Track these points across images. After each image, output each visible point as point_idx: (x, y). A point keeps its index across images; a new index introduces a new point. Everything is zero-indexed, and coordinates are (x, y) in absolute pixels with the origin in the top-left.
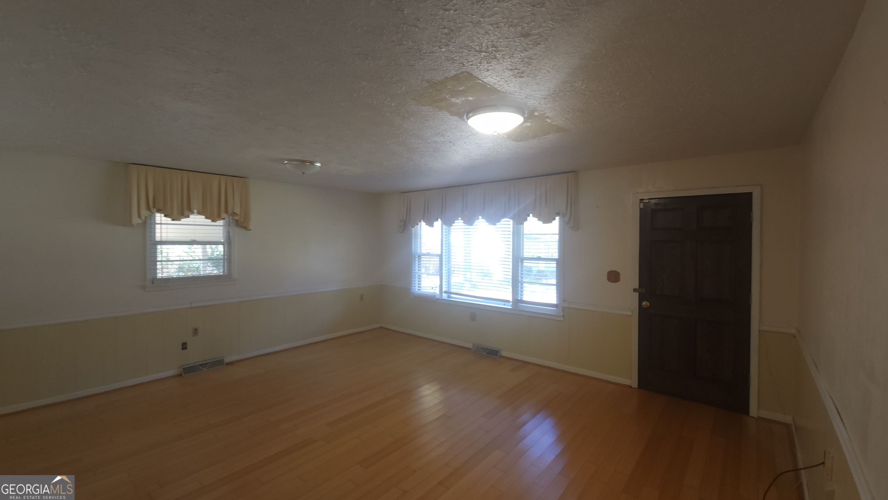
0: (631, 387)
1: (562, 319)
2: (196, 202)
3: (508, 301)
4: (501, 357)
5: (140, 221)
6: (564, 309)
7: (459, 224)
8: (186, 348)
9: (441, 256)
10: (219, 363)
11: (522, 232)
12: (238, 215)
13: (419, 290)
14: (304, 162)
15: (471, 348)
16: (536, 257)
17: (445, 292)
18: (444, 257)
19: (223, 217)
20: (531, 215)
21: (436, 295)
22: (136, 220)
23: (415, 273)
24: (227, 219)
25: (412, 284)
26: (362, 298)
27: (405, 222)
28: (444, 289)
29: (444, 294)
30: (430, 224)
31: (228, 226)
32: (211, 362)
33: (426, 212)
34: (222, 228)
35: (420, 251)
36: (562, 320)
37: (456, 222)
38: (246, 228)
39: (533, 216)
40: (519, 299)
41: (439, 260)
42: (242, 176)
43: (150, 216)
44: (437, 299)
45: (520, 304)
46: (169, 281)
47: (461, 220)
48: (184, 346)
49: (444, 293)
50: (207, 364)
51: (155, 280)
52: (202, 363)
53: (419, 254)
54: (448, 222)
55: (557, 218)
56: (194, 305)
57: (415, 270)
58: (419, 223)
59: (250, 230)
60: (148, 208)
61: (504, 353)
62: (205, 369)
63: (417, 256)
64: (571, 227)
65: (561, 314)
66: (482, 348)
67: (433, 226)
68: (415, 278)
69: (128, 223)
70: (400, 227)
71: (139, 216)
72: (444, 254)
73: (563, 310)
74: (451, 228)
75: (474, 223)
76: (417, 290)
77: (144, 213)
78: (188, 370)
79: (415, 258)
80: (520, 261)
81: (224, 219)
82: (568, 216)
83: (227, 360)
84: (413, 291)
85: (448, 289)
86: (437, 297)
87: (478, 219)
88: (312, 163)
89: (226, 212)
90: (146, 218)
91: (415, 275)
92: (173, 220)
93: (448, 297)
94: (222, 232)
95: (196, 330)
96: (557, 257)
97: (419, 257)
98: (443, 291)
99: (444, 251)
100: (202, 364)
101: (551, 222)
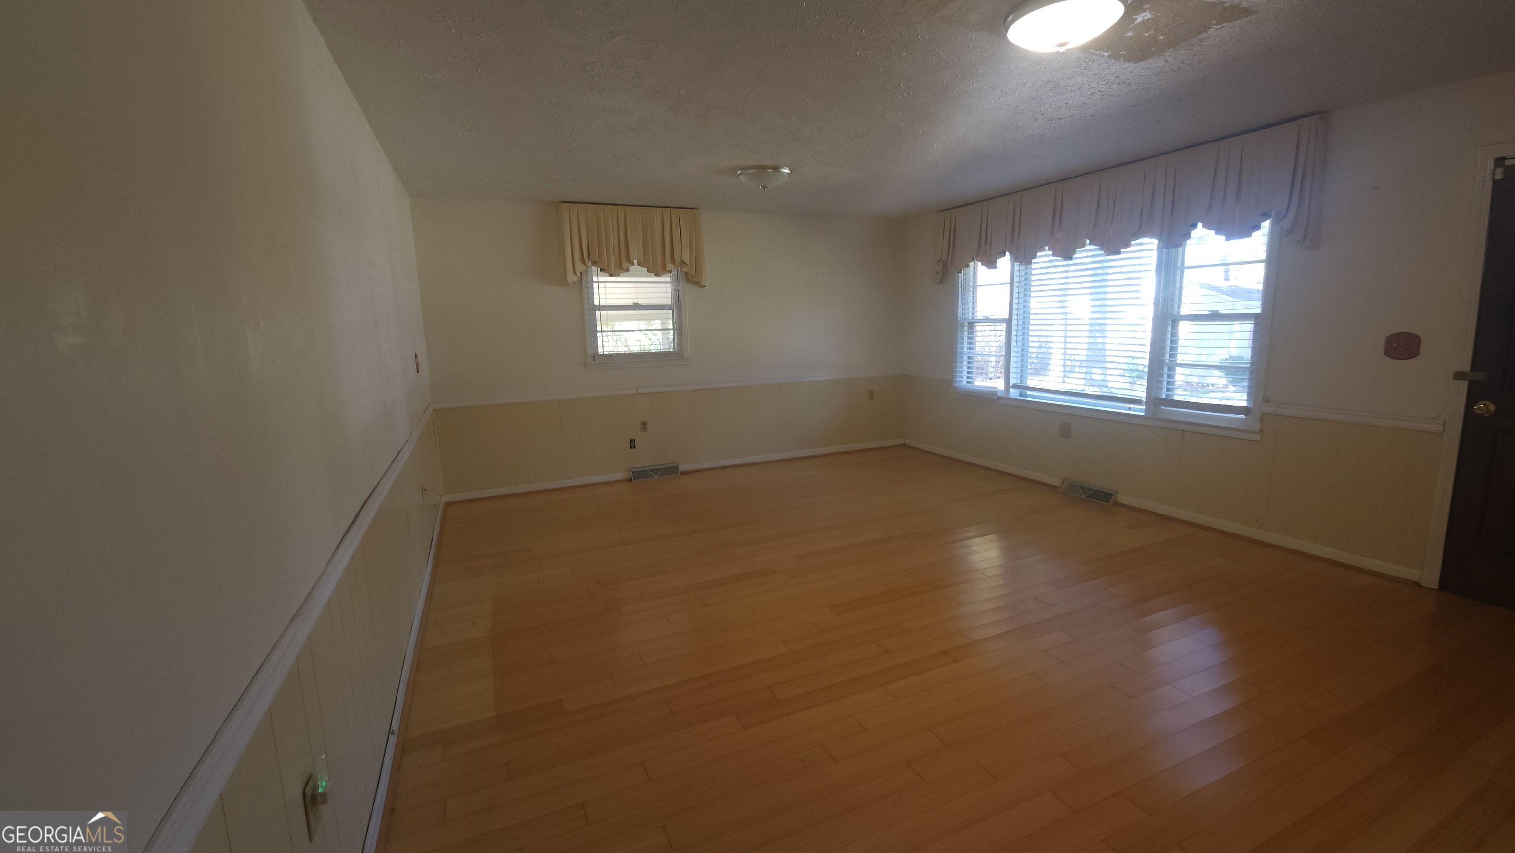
0: (1420, 586)
1: (1257, 437)
2: (636, 251)
3: (1137, 402)
4: (1116, 504)
5: (575, 278)
6: (1263, 417)
7: (1044, 258)
8: (635, 447)
9: (1008, 322)
10: (672, 470)
11: (1179, 264)
12: (687, 265)
13: (968, 382)
14: (764, 168)
15: (1058, 486)
16: (1208, 313)
17: (1015, 386)
18: (1014, 322)
19: (668, 269)
20: (1200, 225)
21: (996, 392)
22: (571, 278)
23: (962, 353)
24: (673, 272)
25: (956, 372)
26: (872, 395)
27: (945, 264)
28: (1013, 381)
29: (1012, 390)
30: (991, 264)
31: (676, 281)
32: (664, 468)
33: (983, 244)
34: (669, 285)
35: (973, 313)
36: (1259, 440)
37: (1038, 254)
38: (698, 284)
39: (1204, 227)
40: (1164, 397)
41: (1004, 329)
42: (691, 207)
43: (586, 271)
44: (999, 398)
45: (1163, 407)
46: (610, 356)
47: (1049, 250)
48: (632, 444)
49: (1011, 387)
50: (659, 470)
51: (596, 356)
52: (654, 468)
53: (969, 320)
54: (1024, 257)
55: (1266, 225)
56: (640, 391)
57: (962, 348)
58: (971, 264)
59: (705, 287)
60: (583, 262)
61: (1123, 499)
62: (657, 477)
63: (966, 324)
64: (1298, 241)
65: (1257, 426)
66: (1080, 486)
67: (995, 267)
68: (962, 362)
69: (564, 282)
70: (937, 273)
71: (574, 273)
72: (1015, 317)
73: (1262, 420)
74: (1031, 268)
75: (1075, 254)
76: (965, 382)
77: (580, 267)
78: (638, 475)
79: (963, 326)
80: (1170, 323)
81: (670, 271)
82: (1290, 217)
83: (682, 468)
84: (958, 384)
85: (1021, 381)
86: (999, 395)
87: (1084, 245)
88: (776, 168)
89: (673, 261)
90: (581, 273)
91: (962, 358)
92: (611, 275)
93: (1021, 396)
94: (669, 290)
95: (644, 424)
96: (1258, 311)
97: (971, 325)
98: (1011, 385)
99: (1015, 312)
100: (654, 470)
101: (1249, 235)
